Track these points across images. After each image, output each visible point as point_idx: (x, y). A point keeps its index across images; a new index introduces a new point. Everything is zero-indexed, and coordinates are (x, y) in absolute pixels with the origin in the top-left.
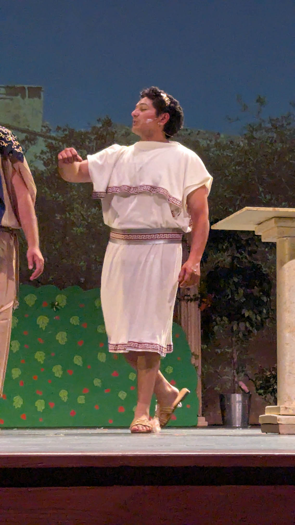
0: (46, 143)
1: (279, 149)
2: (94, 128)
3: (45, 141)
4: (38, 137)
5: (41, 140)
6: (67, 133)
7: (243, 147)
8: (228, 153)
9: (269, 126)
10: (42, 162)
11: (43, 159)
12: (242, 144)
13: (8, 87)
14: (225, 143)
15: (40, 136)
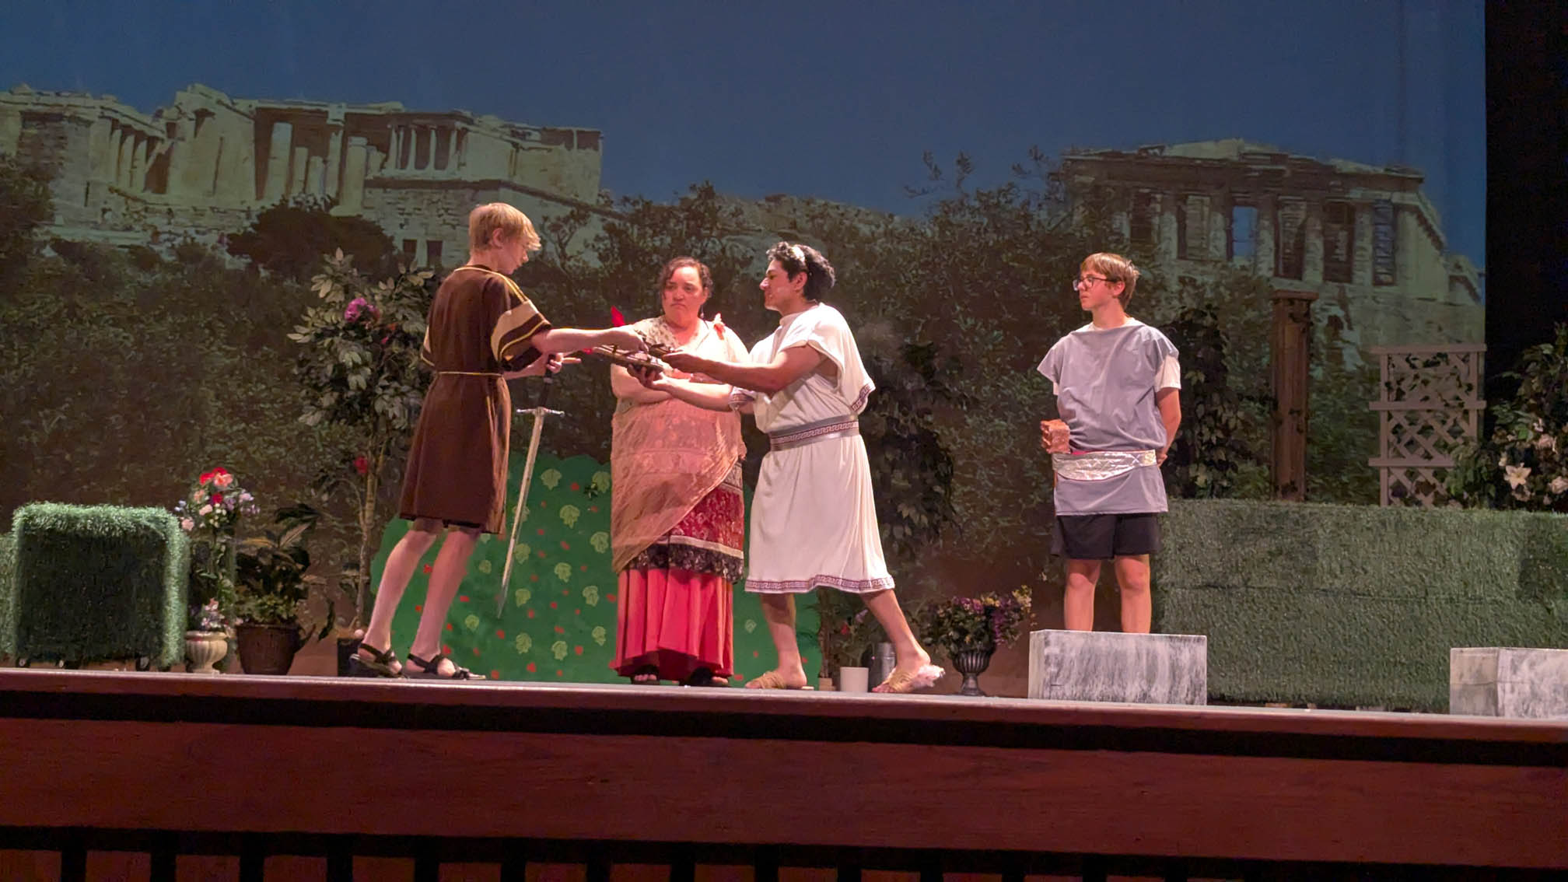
0: (604, 224)
1: (991, 243)
2: (684, 200)
3: (603, 220)
4: (591, 213)
5: (595, 218)
6: (639, 207)
7: (933, 237)
8: (905, 247)
9: (977, 204)
10: (596, 254)
11: (597, 250)
12: (929, 233)
13: (544, 129)
14: (901, 230)
15: (596, 211)
